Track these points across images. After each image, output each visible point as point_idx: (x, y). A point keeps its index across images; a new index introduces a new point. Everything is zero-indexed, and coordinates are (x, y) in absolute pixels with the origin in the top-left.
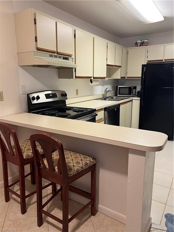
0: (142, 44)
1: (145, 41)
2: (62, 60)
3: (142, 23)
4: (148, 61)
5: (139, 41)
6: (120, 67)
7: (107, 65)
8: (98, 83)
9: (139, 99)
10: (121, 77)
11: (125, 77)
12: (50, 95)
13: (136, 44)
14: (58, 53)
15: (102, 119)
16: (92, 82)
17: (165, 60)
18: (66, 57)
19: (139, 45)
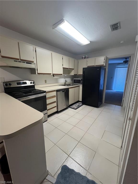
0: (85, 58)
1: (86, 56)
2: (26, 64)
3: (80, 45)
4: (88, 66)
5: (83, 56)
6: (73, 69)
7: (63, 68)
8: (59, 77)
9: (82, 85)
10: (74, 74)
11: (77, 75)
12: (21, 83)
13: (82, 58)
14: (21, 60)
15: (55, 96)
16: (54, 77)
17: (96, 66)
18: (29, 62)
19: (83, 58)
